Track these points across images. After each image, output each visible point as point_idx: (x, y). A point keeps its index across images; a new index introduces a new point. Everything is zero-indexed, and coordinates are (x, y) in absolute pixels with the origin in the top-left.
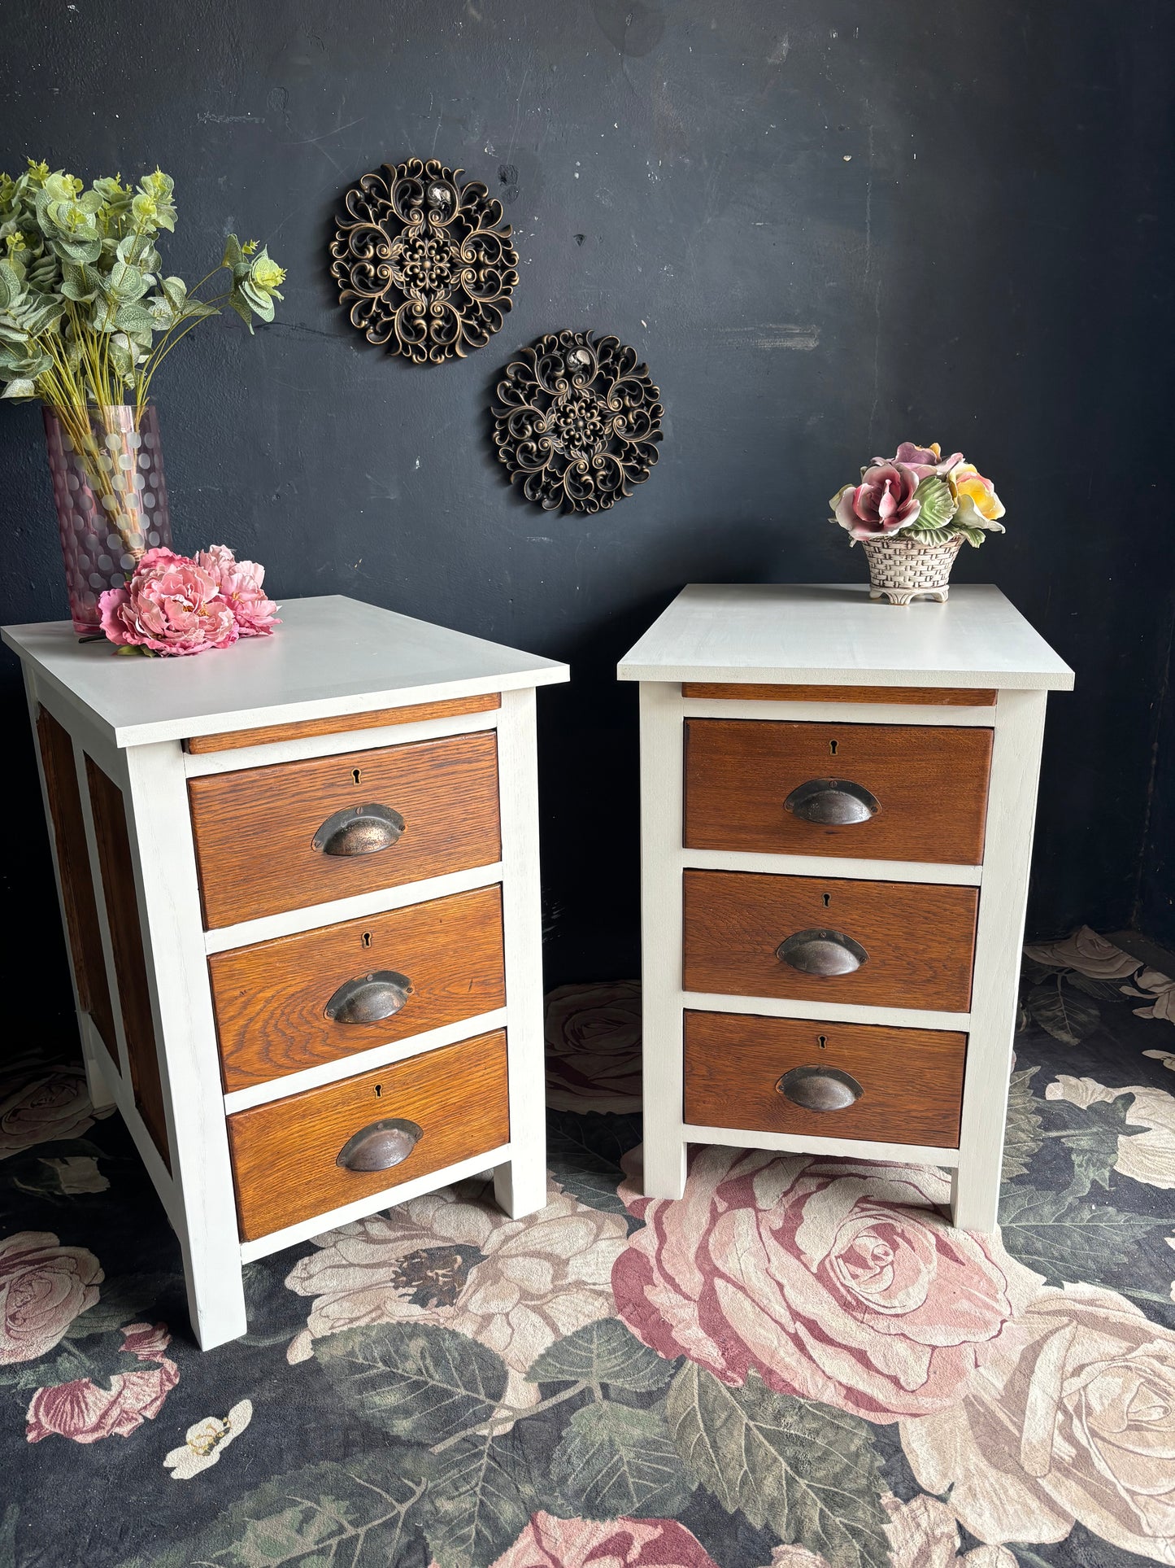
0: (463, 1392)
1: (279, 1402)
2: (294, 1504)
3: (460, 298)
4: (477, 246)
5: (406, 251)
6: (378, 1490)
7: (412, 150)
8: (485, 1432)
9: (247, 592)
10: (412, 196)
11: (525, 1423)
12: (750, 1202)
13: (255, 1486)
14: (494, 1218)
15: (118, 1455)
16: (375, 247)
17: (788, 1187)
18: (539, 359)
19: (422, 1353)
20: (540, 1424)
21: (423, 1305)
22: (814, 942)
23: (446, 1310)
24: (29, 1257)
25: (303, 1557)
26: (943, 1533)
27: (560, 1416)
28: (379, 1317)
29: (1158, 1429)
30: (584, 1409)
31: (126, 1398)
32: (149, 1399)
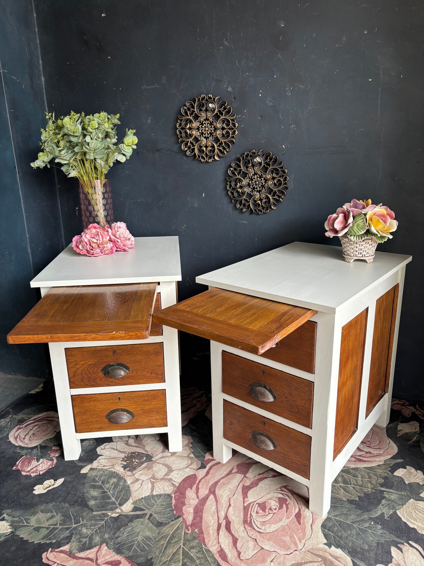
0: (114, 499)
1: (70, 482)
2: (52, 512)
3: (217, 140)
4: (224, 122)
6: (73, 518)
7: (205, 91)
8: (109, 514)
10: (202, 107)
11: (122, 516)
12: (245, 473)
13: (47, 503)
14: (164, 449)
15: (26, 481)
17: (262, 472)
20: (125, 518)
21: (124, 469)
22: (260, 387)
23: (129, 473)
25: (43, 527)
27: (131, 519)
28: (111, 468)
30: (140, 519)
31: (40, 466)
32: (44, 468)
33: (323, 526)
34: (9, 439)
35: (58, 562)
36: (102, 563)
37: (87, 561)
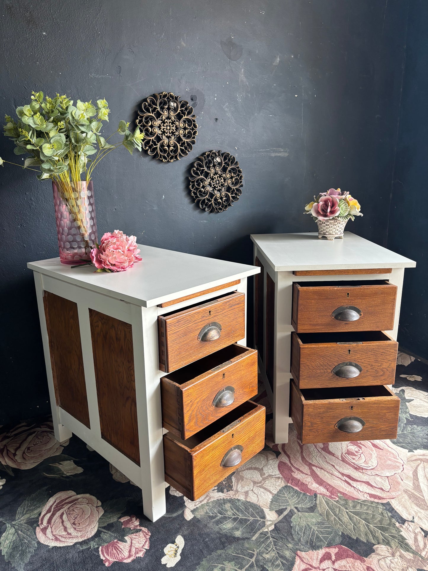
0: (252, 518)
1: (191, 534)
3: (179, 139)
4: (184, 122)
5: (162, 123)
6: (242, 556)
7: (164, 89)
8: (266, 530)
9: (132, 246)
10: (164, 105)
11: (277, 524)
13: (199, 564)
16: (151, 122)
18: (205, 160)
19: (231, 508)
20: (282, 524)
21: (223, 492)
23: (232, 492)
24: (67, 501)
26: (418, 532)
28: (210, 499)
30: (294, 516)
31: (135, 544)
32: (143, 542)
34: (49, 546)
36: (318, 564)
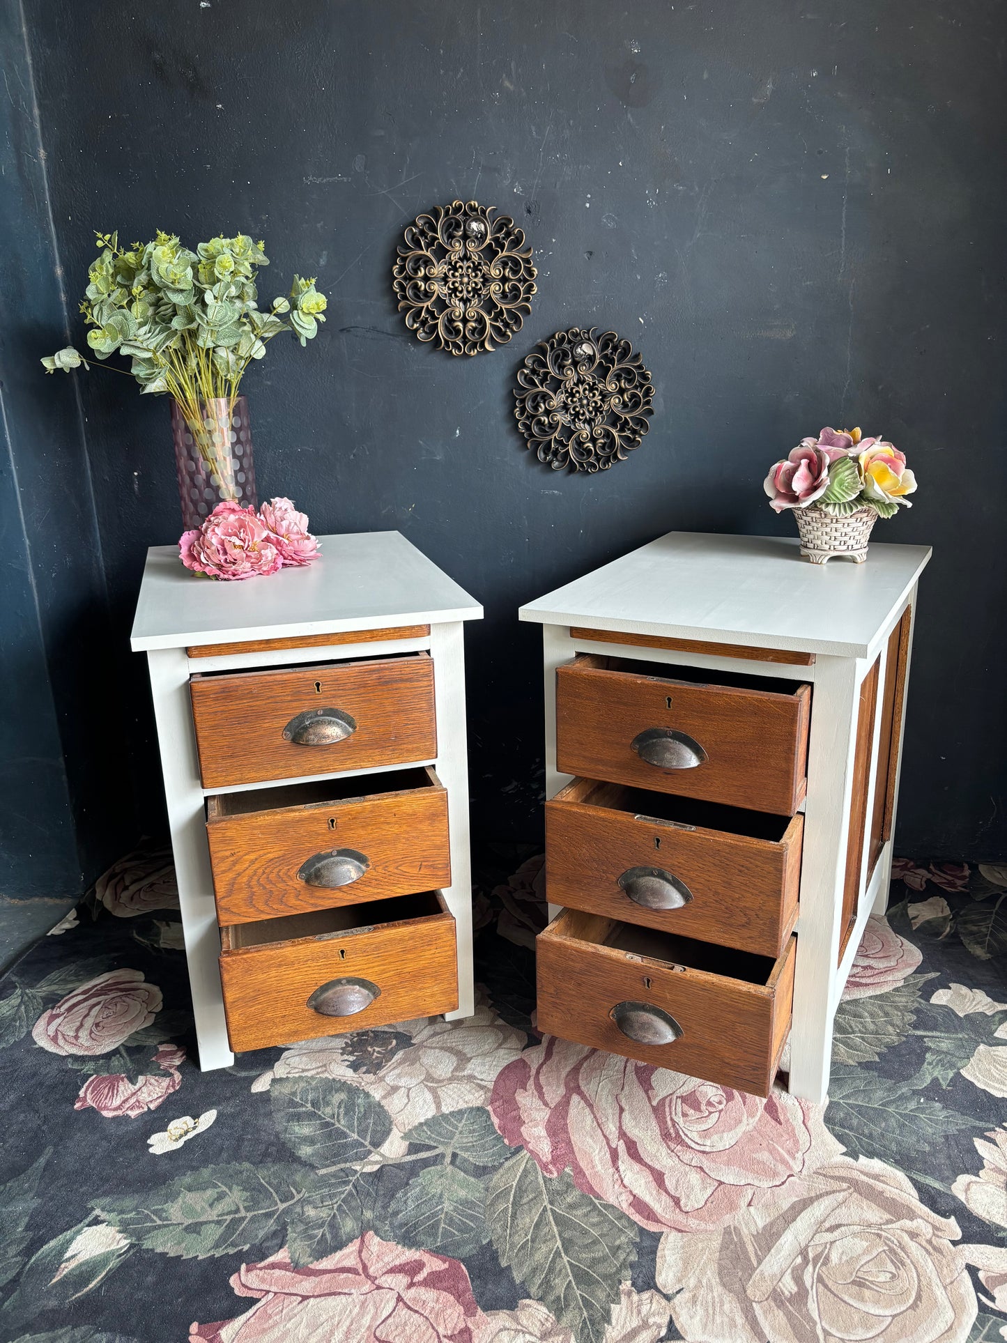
0: (355, 1136)
2: (215, 1186)
3: (490, 305)
4: (505, 265)
5: (449, 270)
6: (272, 1190)
7: (458, 193)
8: (358, 1168)
9: (294, 534)
10: (454, 229)
11: (387, 1168)
15: (123, 1129)
16: (425, 269)
18: (551, 351)
19: (340, 1103)
20: (398, 1171)
21: (355, 1071)
23: (371, 1077)
24: (122, 986)
25: (206, 1223)
26: (655, 1323)
27: (413, 1170)
28: (323, 1072)
29: (878, 1289)
30: (433, 1168)
31: (142, 1092)
32: (156, 1096)
33: (828, 1120)
34: (35, 1043)
35: (274, 1289)
36: (380, 1272)
37: (344, 1276)
